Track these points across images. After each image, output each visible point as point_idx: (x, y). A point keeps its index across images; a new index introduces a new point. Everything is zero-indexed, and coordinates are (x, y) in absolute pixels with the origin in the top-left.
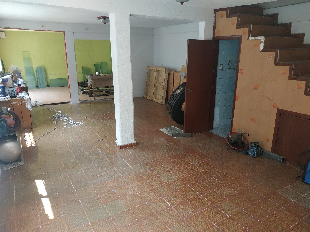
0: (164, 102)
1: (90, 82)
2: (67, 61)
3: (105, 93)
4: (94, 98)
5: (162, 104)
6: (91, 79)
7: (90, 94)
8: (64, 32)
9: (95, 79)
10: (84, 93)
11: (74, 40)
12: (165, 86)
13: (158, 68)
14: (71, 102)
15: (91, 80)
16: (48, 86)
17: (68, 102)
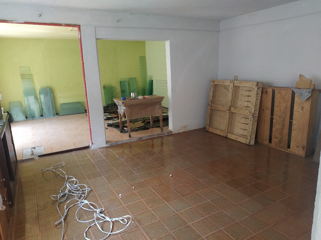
0: (252, 143)
1: (123, 111)
2: (84, 76)
3: (143, 124)
4: (130, 136)
5: (249, 145)
6: (125, 106)
7: (121, 127)
8: (79, 27)
9: (132, 105)
10: (110, 125)
11: (96, 41)
12: (256, 114)
13: (236, 82)
14: (93, 147)
15: (124, 108)
16: (57, 114)
17: (88, 147)
